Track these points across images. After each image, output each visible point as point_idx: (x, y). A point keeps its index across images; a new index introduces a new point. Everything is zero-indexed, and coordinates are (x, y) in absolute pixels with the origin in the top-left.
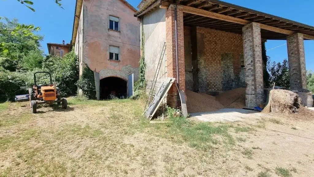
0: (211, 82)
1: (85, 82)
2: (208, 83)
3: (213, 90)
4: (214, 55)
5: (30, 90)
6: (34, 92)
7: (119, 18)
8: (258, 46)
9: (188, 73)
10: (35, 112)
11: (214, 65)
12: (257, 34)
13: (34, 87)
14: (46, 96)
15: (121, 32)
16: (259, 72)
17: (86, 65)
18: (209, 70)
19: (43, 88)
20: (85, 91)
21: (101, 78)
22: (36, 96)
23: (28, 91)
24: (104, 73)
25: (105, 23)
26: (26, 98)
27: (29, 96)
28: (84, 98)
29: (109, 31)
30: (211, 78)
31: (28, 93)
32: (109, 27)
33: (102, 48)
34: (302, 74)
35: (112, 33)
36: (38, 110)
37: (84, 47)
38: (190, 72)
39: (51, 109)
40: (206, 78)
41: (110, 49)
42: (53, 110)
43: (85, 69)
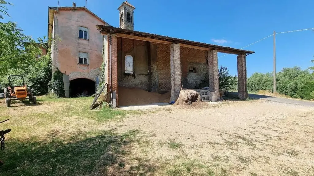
0: (162, 83)
1: (56, 83)
2: (160, 84)
3: (164, 89)
4: (165, 62)
5: (5, 90)
6: (8, 91)
7: (88, 28)
8: (178, 60)
9: (145, 76)
10: (9, 106)
11: (165, 69)
12: (177, 51)
13: (8, 88)
14: (18, 94)
15: (90, 40)
16: (178, 78)
17: (57, 68)
18: (161, 74)
19: (16, 89)
20: (56, 90)
21: (70, 80)
22: (10, 95)
23: (3, 90)
24: (74, 76)
25: (74, 33)
26: (1, 96)
27: (4, 94)
28: (55, 96)
29: (78, 40)
30: (163, 80)
31: (4, 92)
32: (78, 36)
33: (72, 54)
34: (215, 79)
35: (81, 41)
36: (11, 105)
37: (55, 53)
38: (146, 75)
39: (23, 104)
40: (158, 80)
41: (79, 54)
42: (24, 105)
43: (56, 72)
